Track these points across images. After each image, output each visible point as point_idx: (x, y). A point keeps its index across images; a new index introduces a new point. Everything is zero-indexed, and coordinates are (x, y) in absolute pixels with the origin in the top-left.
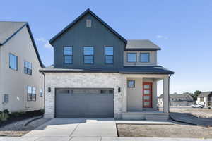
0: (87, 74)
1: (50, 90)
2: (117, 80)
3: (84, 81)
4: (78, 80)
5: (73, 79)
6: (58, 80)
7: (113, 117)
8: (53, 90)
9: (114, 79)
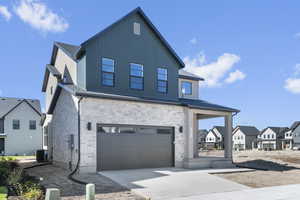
0: (143, 105)
2: (178, 116)
5: (123, 110)
7: (173, 165)
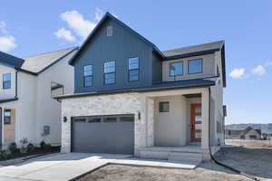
1: (65, 120)
3: (100, 106)
4: (93, 105)
6: (74, 107)
8: (69, 119)
9: (134, 101)
